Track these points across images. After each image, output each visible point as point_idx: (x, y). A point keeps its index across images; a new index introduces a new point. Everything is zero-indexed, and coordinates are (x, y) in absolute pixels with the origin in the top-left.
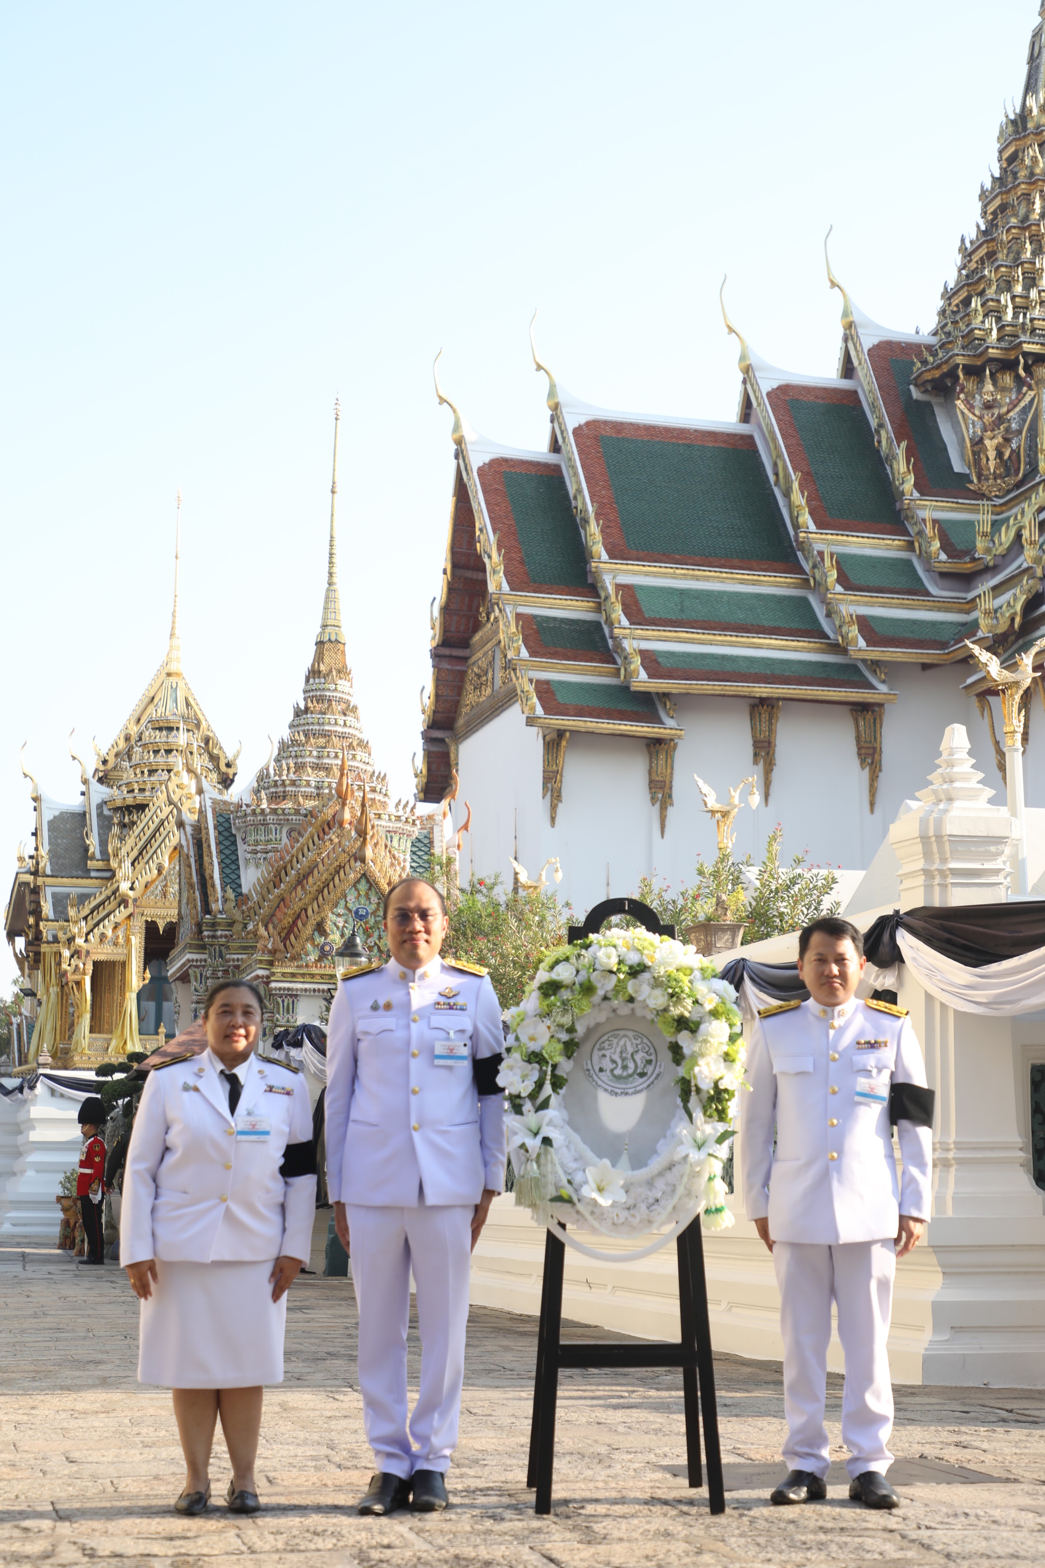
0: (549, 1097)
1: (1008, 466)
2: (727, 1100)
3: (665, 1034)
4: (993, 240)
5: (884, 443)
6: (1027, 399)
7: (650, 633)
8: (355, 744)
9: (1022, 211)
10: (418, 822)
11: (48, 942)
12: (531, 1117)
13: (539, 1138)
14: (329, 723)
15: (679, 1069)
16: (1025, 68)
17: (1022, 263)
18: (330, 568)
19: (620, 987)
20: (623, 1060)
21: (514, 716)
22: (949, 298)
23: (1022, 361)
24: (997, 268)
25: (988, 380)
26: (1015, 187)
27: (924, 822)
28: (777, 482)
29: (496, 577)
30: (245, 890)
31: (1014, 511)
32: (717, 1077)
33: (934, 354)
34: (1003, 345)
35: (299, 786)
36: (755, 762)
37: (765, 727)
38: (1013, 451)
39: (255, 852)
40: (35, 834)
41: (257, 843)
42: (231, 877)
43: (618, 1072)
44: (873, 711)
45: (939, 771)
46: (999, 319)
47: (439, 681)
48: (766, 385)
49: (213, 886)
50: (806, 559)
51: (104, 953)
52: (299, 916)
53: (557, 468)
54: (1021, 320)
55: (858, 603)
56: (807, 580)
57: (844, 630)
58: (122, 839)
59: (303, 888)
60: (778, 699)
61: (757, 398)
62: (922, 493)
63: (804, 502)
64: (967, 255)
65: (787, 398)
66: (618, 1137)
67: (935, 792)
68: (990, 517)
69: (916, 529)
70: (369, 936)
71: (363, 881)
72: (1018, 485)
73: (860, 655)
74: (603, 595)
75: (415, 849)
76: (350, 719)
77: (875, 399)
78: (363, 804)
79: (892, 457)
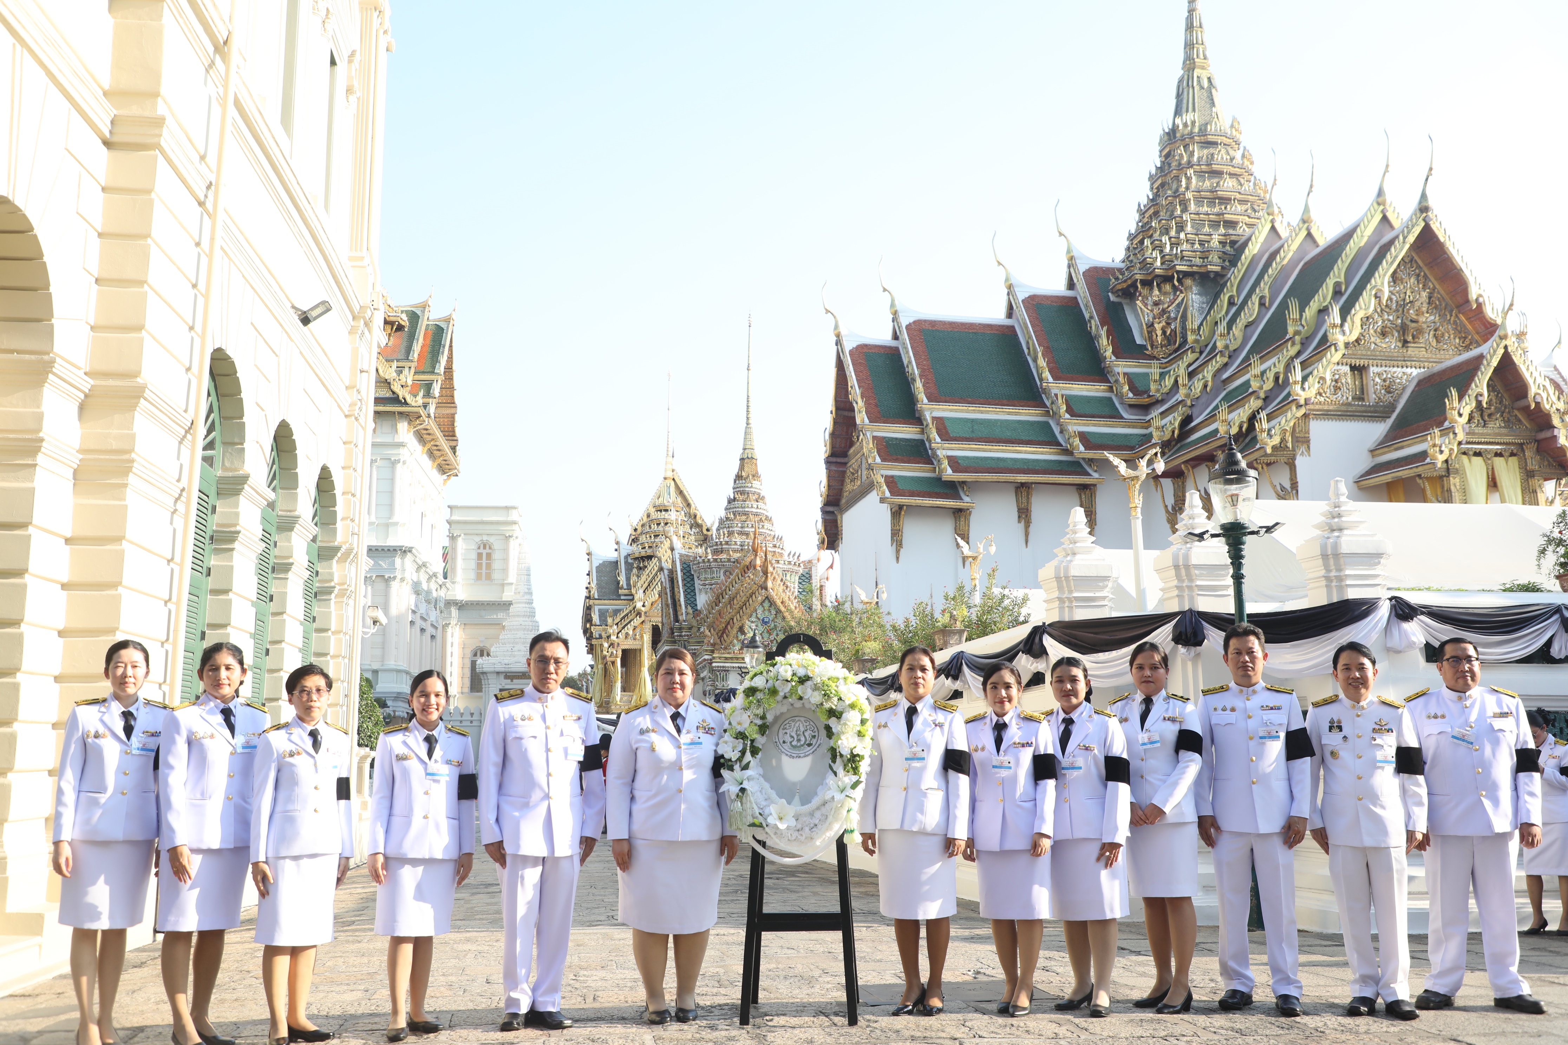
0: (749, 761)
1: (1169, 339)
2: (859, 762)
3: (822, 719)
4: (1157, 204)
5: (1093, 328)
6: (1180, 299)
7: (953, 446)
8: (763, 518)
9: (1174, 186)
10: (802, 565)
11: (596, 638)
14: (748, 507)
16: (1174, 101)
17: (1175, 218)
18: (748, 414)
21: (873, 498)
22: (1132, 240)
23: (1176, 276)
24: (1160, 222)
25: (1156, 288)
26: (1170, 172)
27: (1058, 568)
28: (1029, 354)
29: (861, 415)
30: (699, 608)
31: (1174, 366)
32: (853, 746)
33: (1123, 274)
34: (1164, 267)
35: (731, 545)
36: (1019, 522)
37: (1024, 500)
38: (1172, 330)
39: (705, 585)
40: (588, 575)
41: (706, 579)
42: (691, 600)
44: (1090, 489)
45: (1068, 536)
46: (1161, 251)
47: (830, 477)
48: (1021, 295)
49: (680, 605)
50: (1048, 399)
51: (629, 644)
52: (729, 623)
53: (897, 349)
54: (1175, 252)
55: (1079, 424)
56: (1048, 411)
57: (1071, 440)
58: (638, 576)
59: (732, 606)
60: (1032, 483)
61: (1016, 304)
62: (1117, 357)
63: (1045, 364)
64: (1142, 213)
65: (1034, 303)
66: (794, 785)
67: (1065, 550)
68: (1158, 371)
69: (1114, 379)
70: (770, 634)
71: (767, 601)
72: (1176, 351)
73: (1081, 456)
74: (925, 424)
75: (800, 581)
76: (760, 504)
77: (1088, 302)
78: (766, 556)
79: (1098, 336)
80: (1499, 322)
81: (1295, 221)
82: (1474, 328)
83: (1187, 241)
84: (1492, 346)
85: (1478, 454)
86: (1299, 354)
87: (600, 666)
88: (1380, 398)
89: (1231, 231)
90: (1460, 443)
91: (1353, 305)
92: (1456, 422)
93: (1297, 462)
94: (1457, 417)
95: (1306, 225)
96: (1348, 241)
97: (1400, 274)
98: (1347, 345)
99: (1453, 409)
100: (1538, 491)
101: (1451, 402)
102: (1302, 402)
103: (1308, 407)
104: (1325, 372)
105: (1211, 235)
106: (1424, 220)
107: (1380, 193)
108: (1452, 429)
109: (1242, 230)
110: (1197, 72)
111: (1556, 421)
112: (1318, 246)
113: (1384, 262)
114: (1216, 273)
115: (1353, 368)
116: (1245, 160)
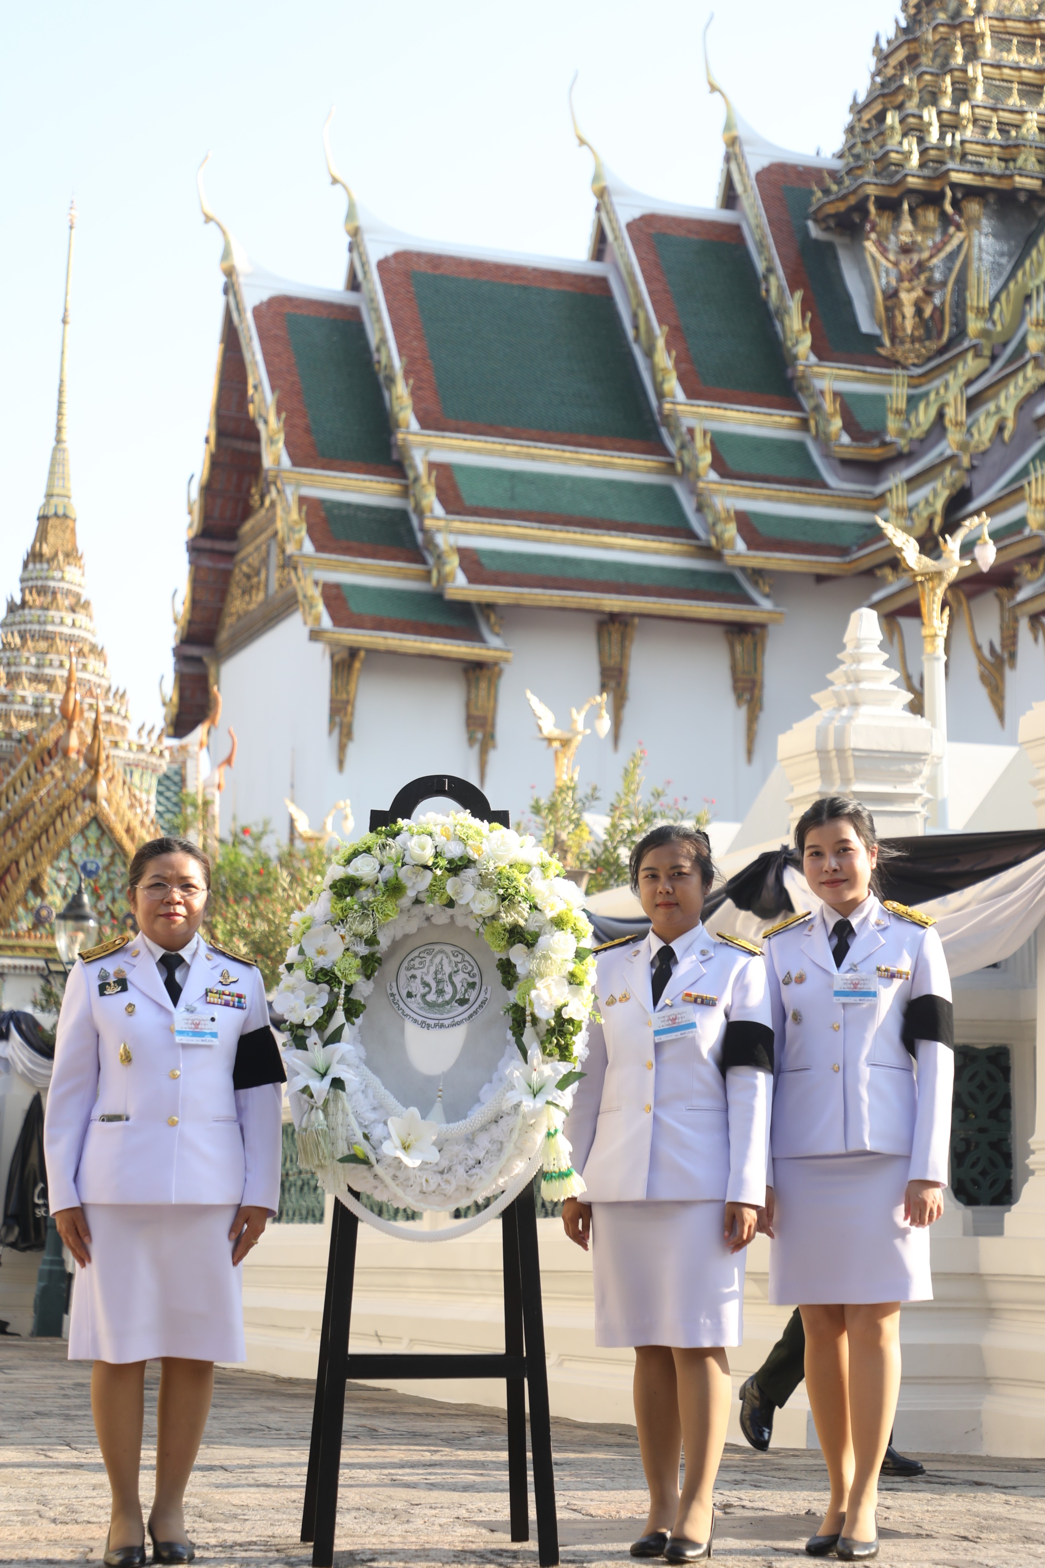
0: (343, 1026)
1: (929, 326)
2: (572, 1034)
3: (493, 949)
4: (915, 40)
5: (774, 292)
6: (955, 242)
7: (470, 526)
8: (86, 649)
10: (167, 754)
12: (317, 1052)
13: (328, 1080)
14: (53, 622)
15: (510, 993)
17: (951, 71)
18: (59, 421)
19: (435, 888)
20: (438, 982)
21: (294, 628)
22: (859, 112)
23: (949, 193)
24: (920, 76)
25: (906, 216)
27: (822, 732)
28: (637, 338)
29: (274, 448)
31: (936, 383)
32: (560, 1003)
33: (839, 182)
34: (926, 172)
35: (12, 702)
37: (615, 650)
38: (935, 308)
43: (431, 997)
44: (754, 634)
45: (843, 668)
46: (921, 140)
47: (197, 582)
48: (626, 213)
50: (673, 437)
52: (8, 869)
53: (354, 311)
54: (948, 142)
55: (736, 495)
56: (672, 465)
57: (719, 528)
59: (14, 835)
60: (633, 615)
61: (613, 230)
62: (821, 358)
63: (670, 364)
64: (882, 57)
65: (652, 231)
66: (430, 1080)
67: (836, 694)
68: (905, 391)
69: (813, 403)
70: (99, 898)
71: (94, 827)
72: (942, 351)
73: (739, 562)
74: (411, 475)
75: (162, 789)
76: (80, 618)
77: (764, 236)
78: (95, 727)
79: (782, 312)
83: (975, 121)
105: (1022, 112)
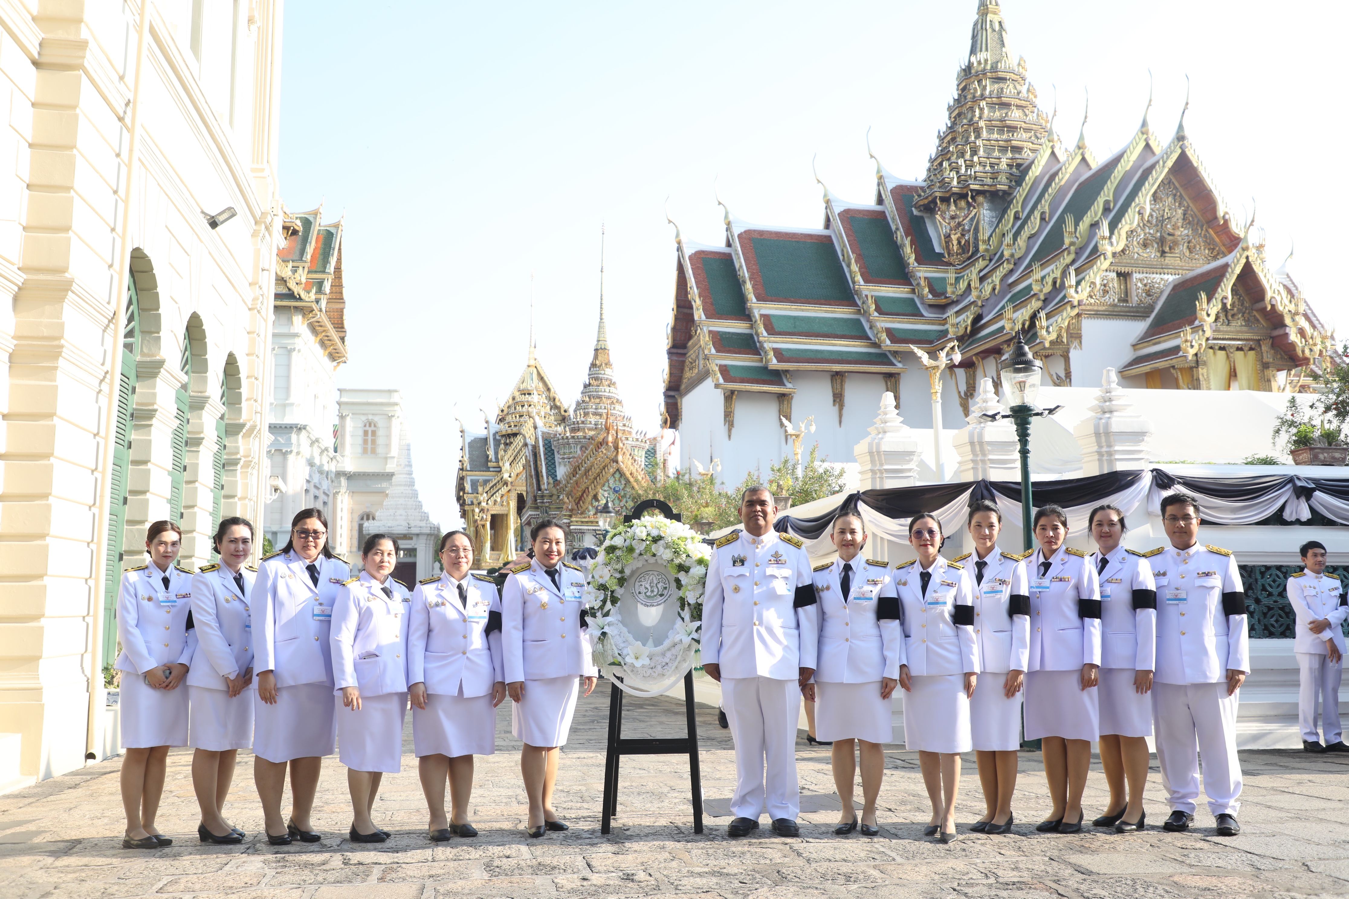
1: (964, 248)
4: (954, 131)
5: (899, 238)
6: (973, 213)
7: (778, 339)
8: (615, 401)
9: (969, 116)
10: (648, 442)
11: (469, 505)
14: (601, 391)
16: (970, 42)
17: (969, 143)
19: (646, 549)
21: (708, 384)
22: (932, 162)
23: (970, 194)
24: (957, 146)
25: (952, 204)
26: (966, 104)
27: (871, 444)
28: (844, 260)
29: (698, 312)
30: (558, 478)
31: (967, 271)
33: (924, 191)
34: (960, 186)
35: (586, 424)
36: (834, 405)
37: (839, 387)
38: (966, 241)
39: (563, 458)
40: (461, 449)
41: (564, 454)
42: (552, 472)
44: (895, 377)
45: (881, 416)
46: (958, 172)
47: (671, 366)
48: (837, 209)
49: (542, 476)
50: (859, 299)
51: (497, 510)
52: (584, 492)
53: (729, 255)
54: (969, 173)
55: (886, 321)
56: (860, 310)
57: (879, 335)
58: (505, 451)
59: (587, 477)
60: (845, 372)
61: (833, 216)
62: (919, 264)
63: (857, 269)
64: (942, 139)
65: (849, 216)
66: (648, 629)
68: (954, 275)
69: (916, 282)
70: (621, 501)
71: (617, 473)
72: (969, 258)
73: (888, 349)
74: (754, 320)
75: (647, 455)
76: (612, 389)
77: (894, 215)
78: (617, 434)
79: (903, 245)
80: (1242, 235)
81: (1072, 147)
82: (1221, 241)
83: (980, 163)
84: (1236, 257)
85: (1222, 348)
86: (1073, 262)
87: (472, 529)
88: (1141, 301)
89: (1017, 156)
90: (1208, 339)
91: (1120, 221)
92: (1205, 321)
93: (1071, 355)
94: (1206, 317)
95: (1081, 151)
96: (1116, 165)
97: (1160, 194)
98: (1114, 254)
99: (1202, 310)
100: (1272, 380)
101: (1201, 304)
102: (1076, 303)
103: (1080, 307)
104: (1095, 278)
105: (1000, 158)
106: (1181, 147)
107: (1144, 124)
108: (1201, 327)
109: (1027, 154)
110: (990, 17)
111: (1288, 321)
112: (1090, 169)
113: (1147, 183)
114: (1004, 191)
115: (1119, 274)
116: (1030, 94)
